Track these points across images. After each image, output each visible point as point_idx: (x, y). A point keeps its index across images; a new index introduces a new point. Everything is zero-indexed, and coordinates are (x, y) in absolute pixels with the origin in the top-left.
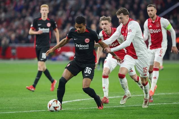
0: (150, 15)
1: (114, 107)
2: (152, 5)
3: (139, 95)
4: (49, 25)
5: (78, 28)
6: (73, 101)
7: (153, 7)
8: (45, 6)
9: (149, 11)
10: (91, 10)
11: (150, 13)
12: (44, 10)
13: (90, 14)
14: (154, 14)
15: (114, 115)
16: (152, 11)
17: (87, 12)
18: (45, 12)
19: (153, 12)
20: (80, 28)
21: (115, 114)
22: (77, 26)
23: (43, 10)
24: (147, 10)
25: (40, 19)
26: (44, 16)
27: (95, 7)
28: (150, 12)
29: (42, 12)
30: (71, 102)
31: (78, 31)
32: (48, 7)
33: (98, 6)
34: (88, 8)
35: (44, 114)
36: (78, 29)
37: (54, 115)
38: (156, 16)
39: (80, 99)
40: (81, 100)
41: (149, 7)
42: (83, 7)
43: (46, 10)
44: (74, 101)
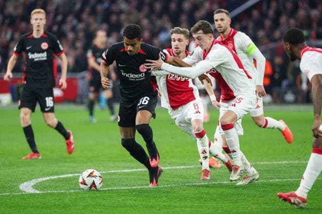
0: (219, 27)
1: (134, 188)
2: (223, 10)
3: (178, 167)
4: (45, 46)
5: (129, 46)
6: (59, 178)
7: (225, 14)
8: (39, 12)
9: (217, 20)
10: (93, 12)
11: (219, 25)
12: (38, 20)
13: (91, 20)
14: (225, 26)
15: (134, 202)
16: (222, 20)
17: (85, 16)
18: (39, 23)
19: (225, 22)
20: (133, 45)
21: (135, 200)
22: (127, 43)
23: (36, 19)
24: (213, 18)
25: (31, 36)
26: (38, 31)
27: (100, 8)
28: (219, 22)
29: (33, 21)
30: (55, 179)
31: (130, 51)
32: (45, 14)
33: (106, 5)
34: (88, 10)
35: (7, 200)
36: (130, 48)
37: (24, 202)
38: (229, 29)
39: (72, 173)
40: (73, 175)
41: (217, 13)
42: (78, 6)
43: (41, 19)
44: (61, 178)
